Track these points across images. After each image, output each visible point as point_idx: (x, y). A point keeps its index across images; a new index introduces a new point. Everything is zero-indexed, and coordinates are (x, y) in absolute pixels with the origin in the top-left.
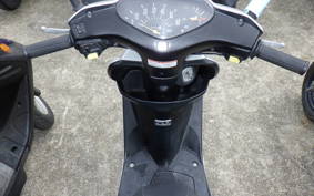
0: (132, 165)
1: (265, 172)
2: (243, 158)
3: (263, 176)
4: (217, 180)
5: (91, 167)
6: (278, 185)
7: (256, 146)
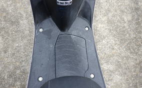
0: (41, 30)
1: (125, 25)
2: (114, 16)
3: (124, 27)
4: (97, 30)
5: (15, 22)
6: (132, 33)
7: (123, 8)
